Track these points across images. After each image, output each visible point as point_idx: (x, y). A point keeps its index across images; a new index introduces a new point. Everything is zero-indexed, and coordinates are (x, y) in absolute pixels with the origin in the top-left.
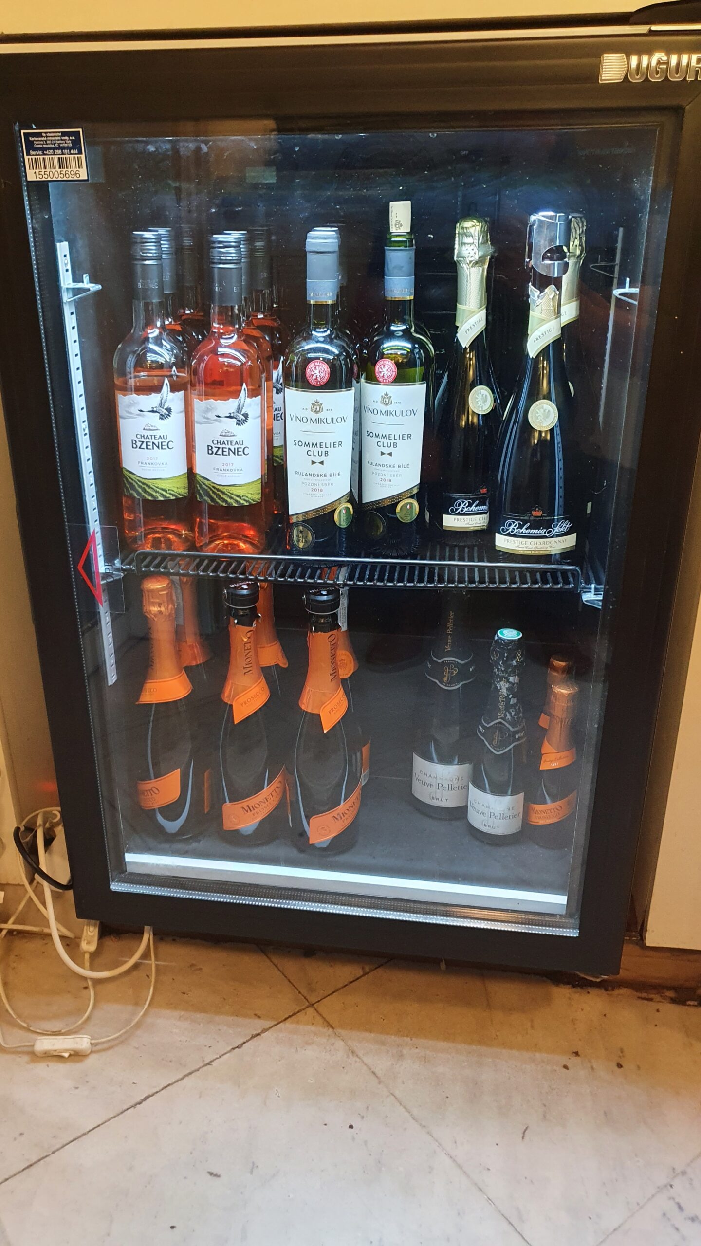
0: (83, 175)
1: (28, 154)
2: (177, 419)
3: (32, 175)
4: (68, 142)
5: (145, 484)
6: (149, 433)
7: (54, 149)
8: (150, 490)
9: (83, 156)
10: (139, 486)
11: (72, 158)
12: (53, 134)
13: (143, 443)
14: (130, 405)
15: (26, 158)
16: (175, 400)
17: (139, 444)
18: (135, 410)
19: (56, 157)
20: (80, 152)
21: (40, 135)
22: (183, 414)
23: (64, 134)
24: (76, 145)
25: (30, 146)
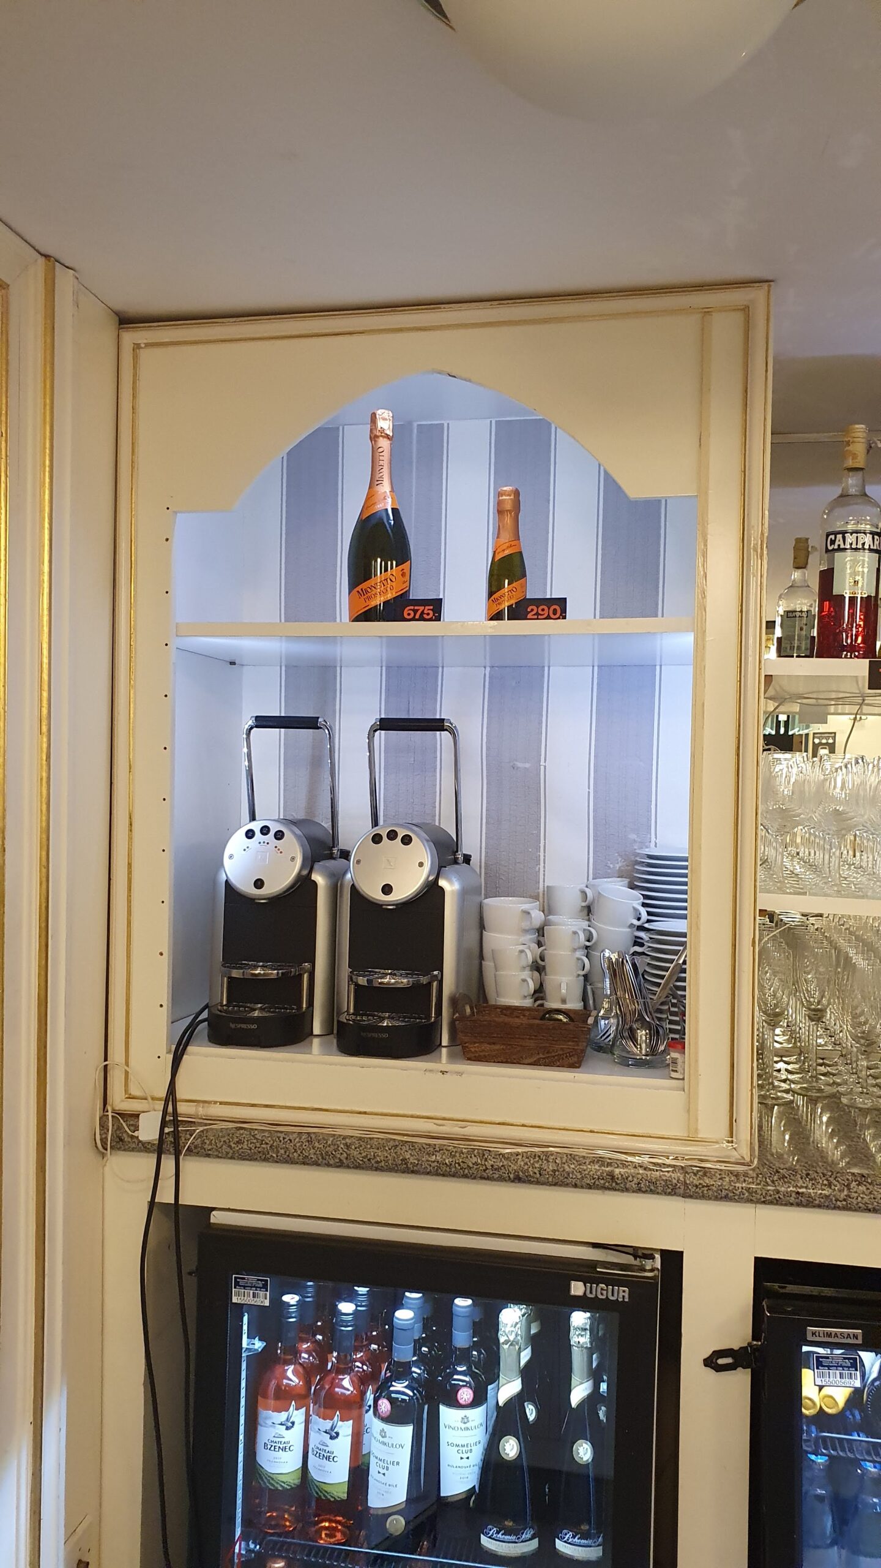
0: (267, 1303)
1: (235, 1288)
2: (299, 1428)
3: (235, 1300)
4: (260, 1284)
5: (270, 1477)
6: (277, 1440)
7: (251, 1287)
8: (273, 1482)
9: (268, 1293)
10: (266, 1478)
11: (261, 1293)
12: (252, 1278)
13: (272, 1447)
14: (266, 1418)
15: (233, 1290)
16: (298, 1416)
17: (269, 1447)
18: (269, 1422)
19: (252, 1292)
20: (267, 1291)
21: (244, 1279)
22: (304, 1424)
23: (258, 1280)
24: (265, 1287)
25: (237, 1284)
